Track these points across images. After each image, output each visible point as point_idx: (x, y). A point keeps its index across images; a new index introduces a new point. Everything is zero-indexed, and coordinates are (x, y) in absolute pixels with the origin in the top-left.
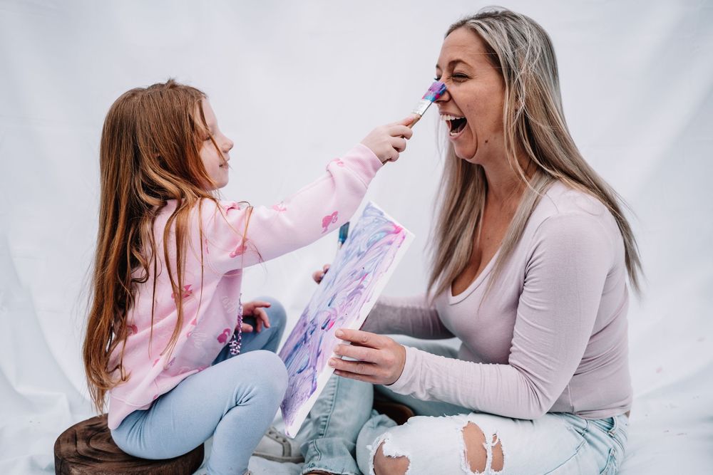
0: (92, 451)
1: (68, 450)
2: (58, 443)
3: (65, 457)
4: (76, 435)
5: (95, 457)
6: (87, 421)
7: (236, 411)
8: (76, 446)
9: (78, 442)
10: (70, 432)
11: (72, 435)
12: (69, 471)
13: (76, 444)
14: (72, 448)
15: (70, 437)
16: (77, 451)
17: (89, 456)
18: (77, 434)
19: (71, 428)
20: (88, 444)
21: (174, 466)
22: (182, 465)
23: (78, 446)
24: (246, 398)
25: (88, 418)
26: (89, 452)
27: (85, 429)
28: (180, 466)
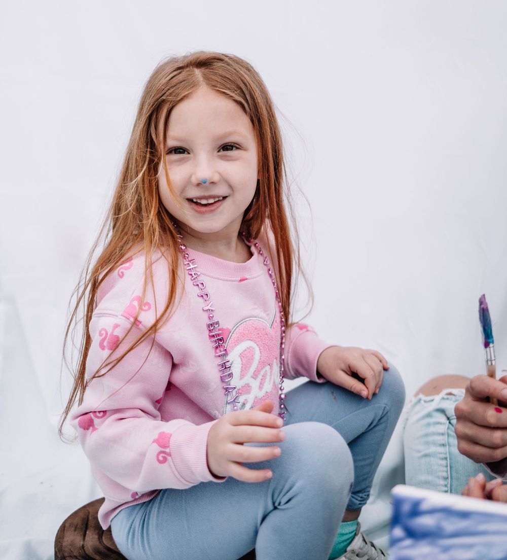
0: (103, 550)
1: (72, 544)
2: (63, 529)
3: (66, 554)
4: (88, 520)
8: (84, 539)
9: (87, 533)
10: (81, 514)
11: (83, 519)
13: (84, 536)
14: (79, 542)
15: (80, 523)
16: (83, 547)
18: (90, 518)
19: (84, 507)
20: (100, 537)
23: (87, 538)
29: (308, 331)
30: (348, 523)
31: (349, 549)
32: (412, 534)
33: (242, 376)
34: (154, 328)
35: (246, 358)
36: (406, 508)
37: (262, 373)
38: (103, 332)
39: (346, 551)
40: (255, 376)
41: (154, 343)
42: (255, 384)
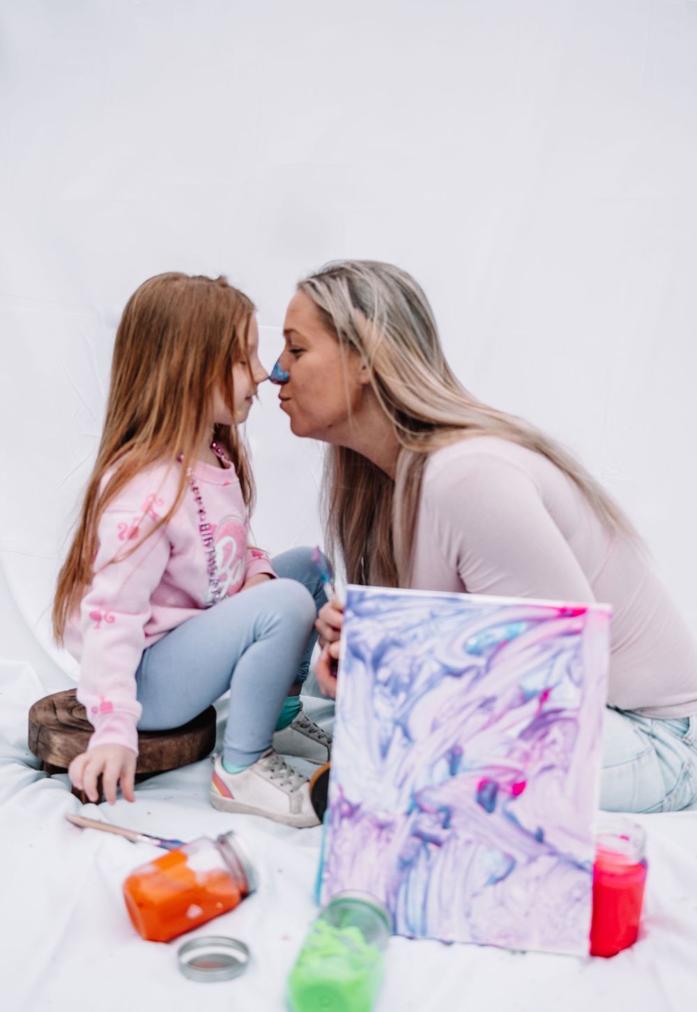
0: (76, 720)
1: (46, 718)
2: (33, 710)
3: (44, 724)
4: (54, 705)
5: (81, 727)
6: (65, 692)
7: (254, 648)
8: (56, 715)
9: (57, 711)
10: (47, 701)
11: (50, 705)
12: (49, 739)
13: (55, 713)
14: (51, 716)
15: (48, 706)
16: (57, 719)
17: (74, 725)
18: (56, 703)
20: (71, 713)
21: (179, 743)
22: (189, 744)
23: (58, 714)
24: (266, 628)
25: (67, 689)
26: (74, 722)
27: (65, 700)
28: (186, 745)
29: (260, 558)
30: (293, 697)
31: (294, 721)
32: (359, 614)
33: (223, 565)
34: (166, 520)
35: (227, 549)
36: (355, 598)
37: (236, 564)
38: (123, 526)
39: (291, 723)
40: (231, 567)
41: (164, 533)
42: (230, 573)
